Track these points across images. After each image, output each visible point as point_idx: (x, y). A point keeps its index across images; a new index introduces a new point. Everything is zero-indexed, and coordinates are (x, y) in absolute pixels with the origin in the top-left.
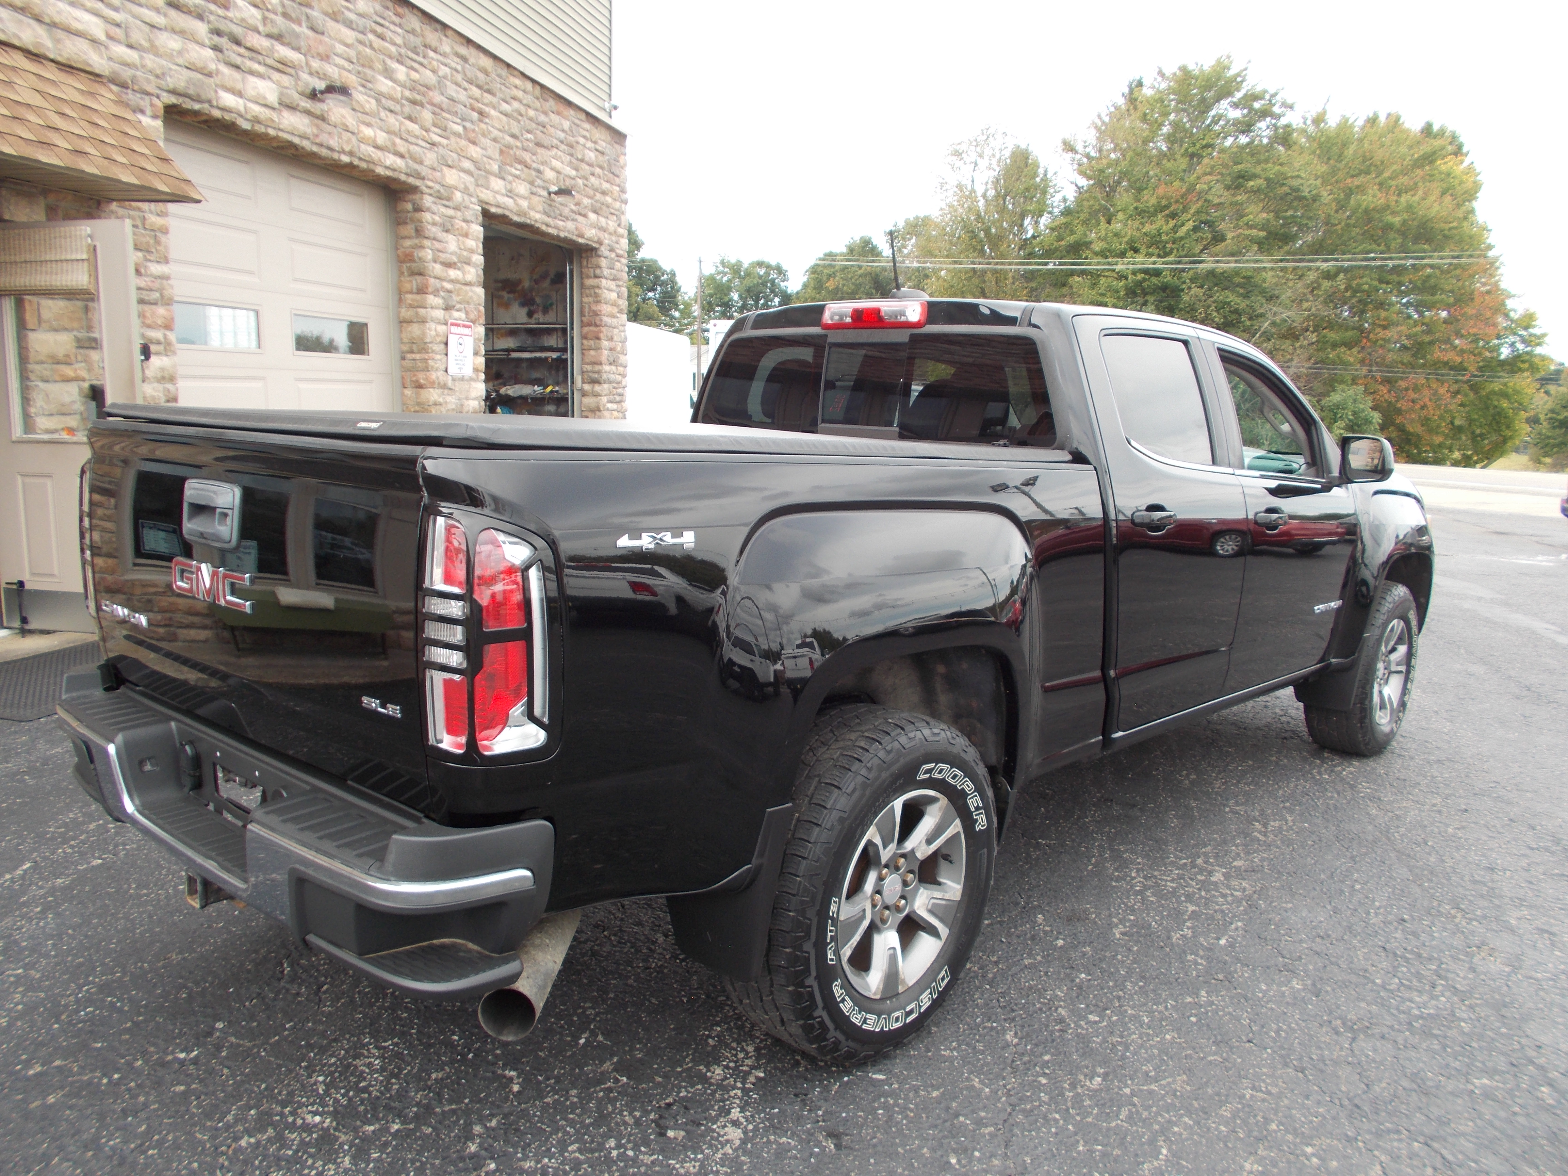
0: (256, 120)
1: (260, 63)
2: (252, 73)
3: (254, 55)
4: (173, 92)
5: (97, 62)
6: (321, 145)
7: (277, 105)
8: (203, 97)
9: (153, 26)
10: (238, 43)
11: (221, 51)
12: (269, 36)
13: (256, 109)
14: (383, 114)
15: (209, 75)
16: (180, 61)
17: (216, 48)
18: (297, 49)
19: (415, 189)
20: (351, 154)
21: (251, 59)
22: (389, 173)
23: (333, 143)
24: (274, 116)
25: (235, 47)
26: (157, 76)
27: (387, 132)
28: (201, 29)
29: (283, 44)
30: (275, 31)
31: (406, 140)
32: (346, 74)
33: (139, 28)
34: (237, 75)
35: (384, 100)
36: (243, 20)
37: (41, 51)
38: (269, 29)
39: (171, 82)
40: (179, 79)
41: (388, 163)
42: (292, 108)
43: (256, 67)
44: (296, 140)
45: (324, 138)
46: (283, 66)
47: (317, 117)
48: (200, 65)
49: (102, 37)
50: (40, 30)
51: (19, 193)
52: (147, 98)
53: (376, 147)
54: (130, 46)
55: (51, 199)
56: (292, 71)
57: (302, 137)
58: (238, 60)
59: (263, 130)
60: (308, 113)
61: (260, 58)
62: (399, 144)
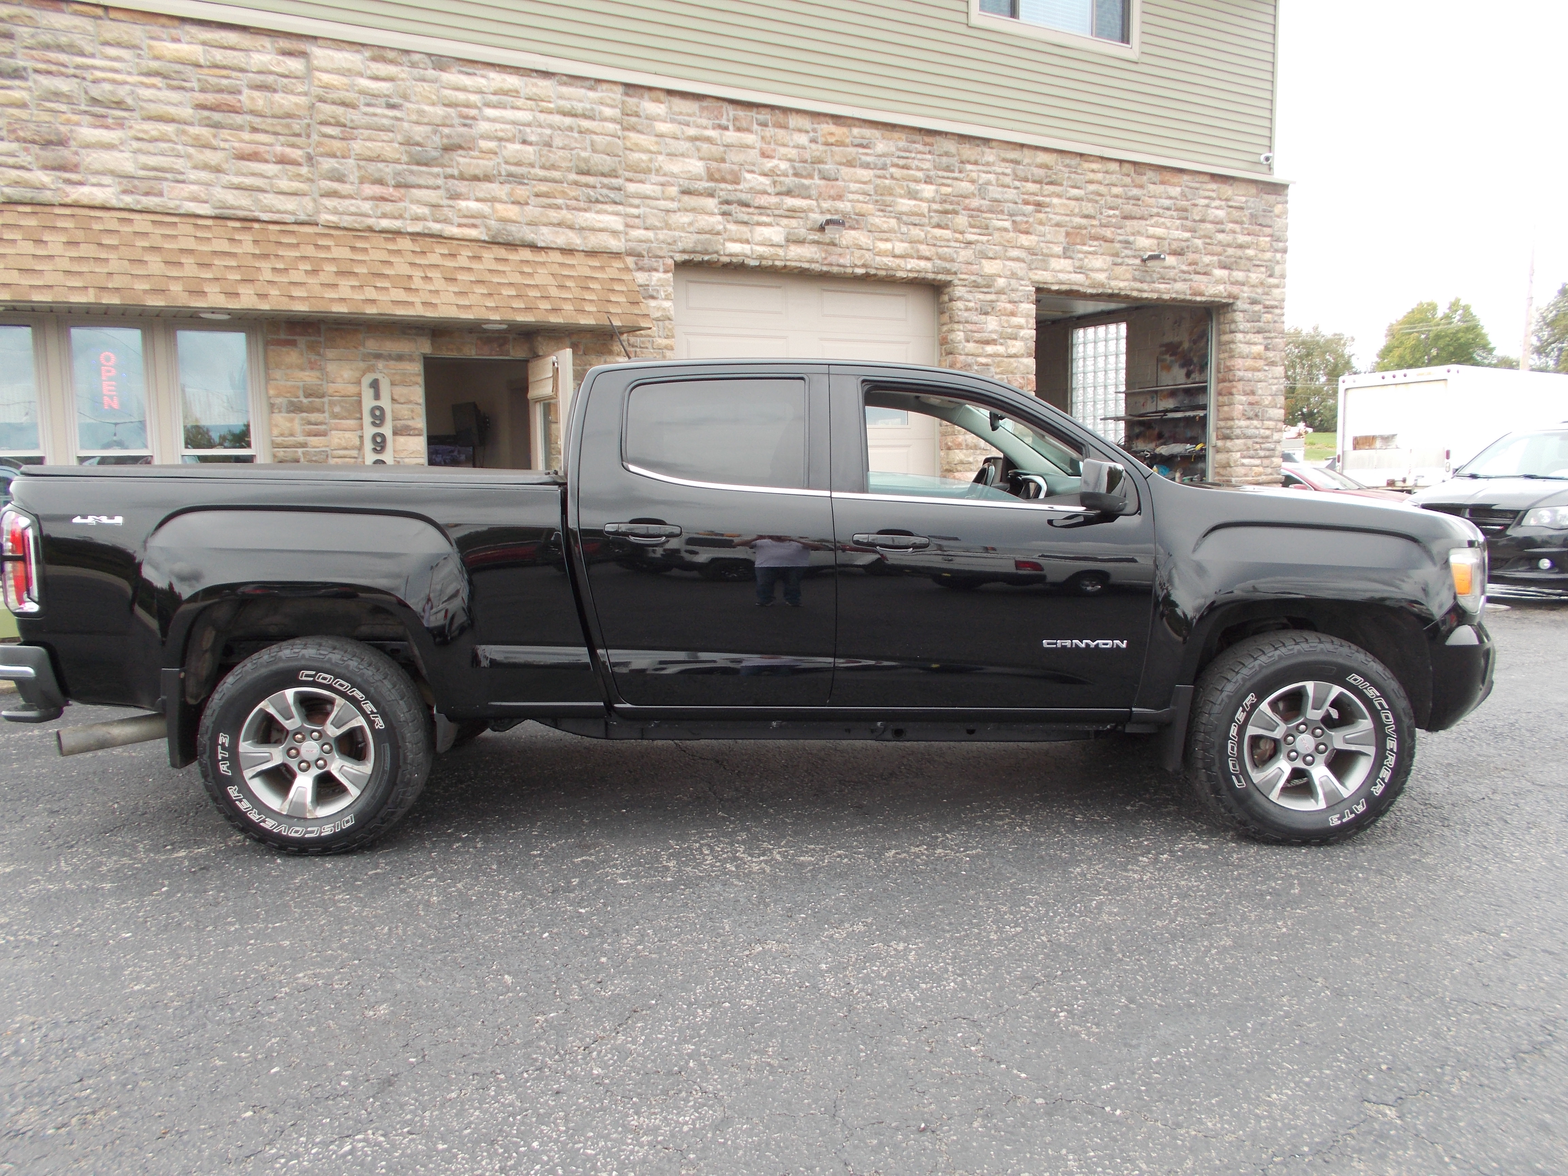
0: (761, 257)
1: (769, 215)
2: (759, 224)
3: (762, 211)
4: (684, 252)
5: (615, 244)
6: (831, 265)
7: (783, 243)
8: (710, 250)
9: (668, 211)
10: (747, 205)
11: (730, 214)
12: (778, 194)
13: (760, 250)
14: (904, 229)
15: (718, 233)
16: (691, 229)
17: (724, 214)
18: (809, 197)
19: (948, 284)
20: (864, 266)
21: (761, 214)
22: (915, 275)
23: (846, 261)
24: (781, 252)
25: (744, 209)
26: (669, 244)
27: (911, 242)
28: (711, 203)
29: (793, 197)
30: (784, 189)
31: (934, 245)
32: (860, 205)
33: (655, 215)
34: (744, 229)
35: (905, 218)
36: (751, 188)
37: (572, 247)
38: (779, 188)
39: (680, 246)
40: (688, 241)
41: (909, 267)
42: (801, 242)
43: (765, 219)
44: (806, 265)
45: (833, 259)
46: (792, 213)
47: (828, 244)
48: (707, 228)
49: (621, 228)
50: (571, 234)
51: (550, 338)
52: (661, 260)
53: (895, 256)
54: (646, 229)
55: (575, 339)
56: (802, 215)
57: (811, 261)
58: (746, 218)
59: (770, 263)
60: (814, 242)
61: (769, 212)
62: (924, 250)
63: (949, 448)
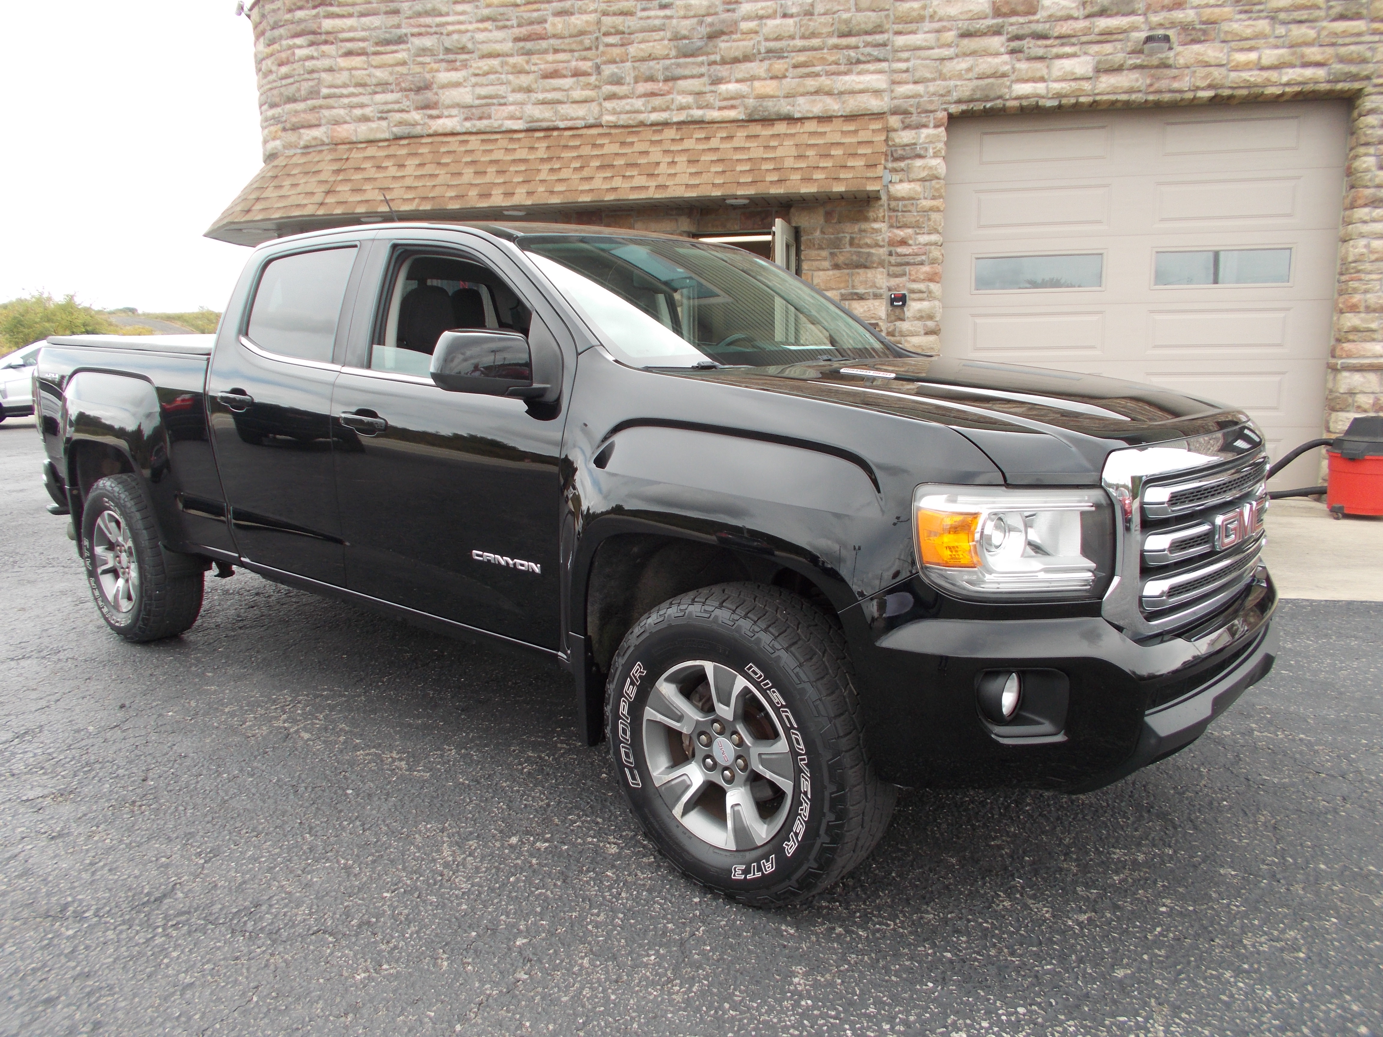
0: (1059, 96)
1: (1073, 45)
2: (1058, 57)
3: (1064, 40)
4: (959, 101)
5: (875, 104)
6: (1160, 92)
7: (1091, 75)
8: (992, 95)
9: (943, 59)
10: (1045, 37)
11: (1020, 51)
12: (1088, 16)
13: (1057, 87)
14: (1281, 30)
15: (1004, 75)
16: (970, 75)
17: (1012, 52)
18: (1133, 13)
19: (1358, 94)
20: (1210, 87)
21: (1062, 45)
22: (1297, 89)
23: (1184, 83)
24: (1086, 86)
25: (1040, 42)
26: (942, 96)
27: (1291, 47)
28: (996, 42)
29: (1110, 16)
30: (1096, 9)
31: (1333, 44)
32: (1209, 11)
33: (926, 66)
34: (1038, 65)
35: (1282, 16)
36: (1050, 16)
37: (830, 114)
38: (1089, 10)
39: (955, 96)
40: (964, 89)
41: (1285, 79)
42: (1119, 69)
43: (1068, 49)
44: (1124, 97)
45: (1163, 84)
46: (1107, 36)
47: (1157, 67)
48: (989, 72)
49: (883, 86)
50: (828, 100)
51: (803, 209)
52: (932, 115)
53: (1262, 69)
54: (915, 82)
55: (829, 208)
56: (1120, 37)
57: (1131, 91)
58: (1041, 52)
59: (1073, 101)
60: (1136, 67)
61: (1074, 40)
62: (1313, 53)
63: (1341, 312)
